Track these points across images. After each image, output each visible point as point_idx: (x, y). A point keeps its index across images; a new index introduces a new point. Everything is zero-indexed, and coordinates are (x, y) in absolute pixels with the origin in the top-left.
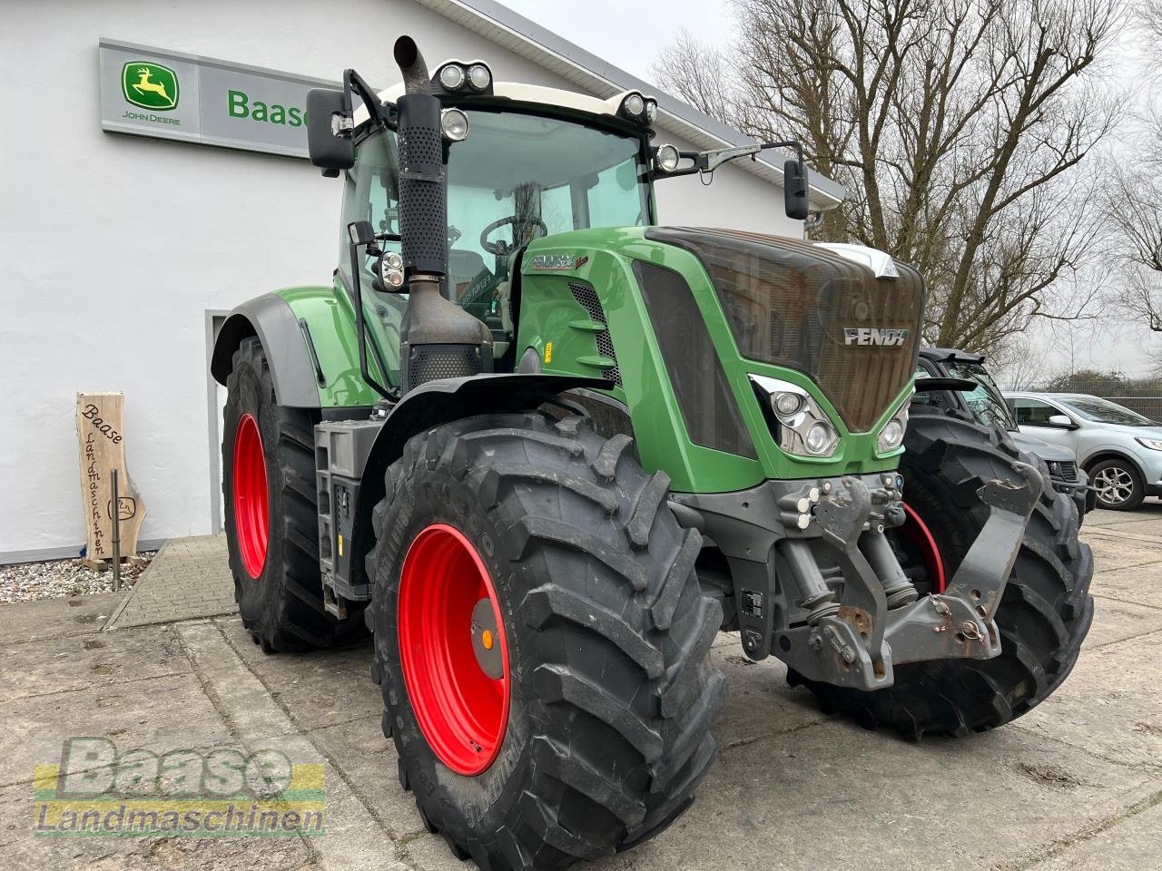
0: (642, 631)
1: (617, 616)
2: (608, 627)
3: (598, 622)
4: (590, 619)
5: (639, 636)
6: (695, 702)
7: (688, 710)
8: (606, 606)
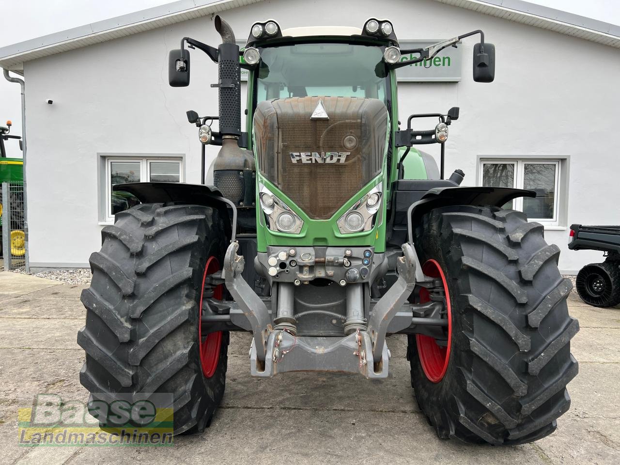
0: (125, 317)
1: (111, 307)
2: (101, 311)
3: (96, 308)
4: (93, 305)
5: (123, 320)
6: (161, 362)
7: (156, 365)
8: (108, 301)
